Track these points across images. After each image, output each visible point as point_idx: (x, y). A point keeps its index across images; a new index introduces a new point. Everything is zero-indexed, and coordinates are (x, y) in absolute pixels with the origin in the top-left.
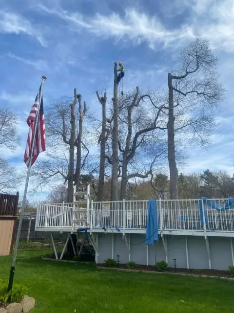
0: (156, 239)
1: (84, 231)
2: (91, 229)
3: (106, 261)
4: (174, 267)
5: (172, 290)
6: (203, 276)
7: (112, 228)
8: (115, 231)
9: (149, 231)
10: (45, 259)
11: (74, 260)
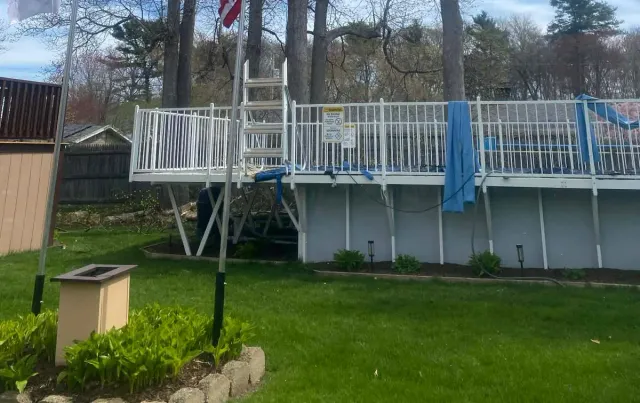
0: (471, 197)
1: (274, 181)
2: (293, 175)
3: (335, 255)
4: (518, 265)
5: (548, 319)
6: (594, 284)
7: (351, 172)
8: (361, 180)
9: (451, 178)
10: (155, 255)
11: (238, 257)
